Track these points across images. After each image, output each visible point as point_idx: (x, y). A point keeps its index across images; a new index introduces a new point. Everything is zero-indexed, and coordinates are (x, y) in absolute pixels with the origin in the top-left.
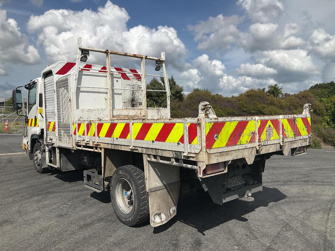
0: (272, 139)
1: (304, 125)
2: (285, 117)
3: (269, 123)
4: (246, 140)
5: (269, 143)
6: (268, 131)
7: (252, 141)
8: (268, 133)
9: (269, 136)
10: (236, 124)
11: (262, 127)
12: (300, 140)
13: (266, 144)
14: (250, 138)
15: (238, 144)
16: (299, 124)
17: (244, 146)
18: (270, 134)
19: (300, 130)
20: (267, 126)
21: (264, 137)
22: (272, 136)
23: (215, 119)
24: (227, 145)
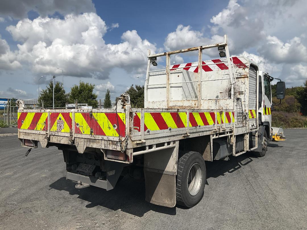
0: (63, 131)
1: (110, 123)
2: (78, 111)
3: (60, 116)
4: (40, 128)
5: (60, 134)
6: (59, 123)
7: (45, 129)
8: (59, 125)
9: (59, 128)
10: (34, 114)
11: (54, 119)
12: (102, 140)
13: (57, 135)
14: (43, 127)
15: (35, 129)
16: (100, 120)
17: (39, 132)
18: (60, 126)
19: (102, 128)
20: (58, 118)
21: (55, 128)
22: (63, 128)
23: (22, 110)
24: (29, 129)
